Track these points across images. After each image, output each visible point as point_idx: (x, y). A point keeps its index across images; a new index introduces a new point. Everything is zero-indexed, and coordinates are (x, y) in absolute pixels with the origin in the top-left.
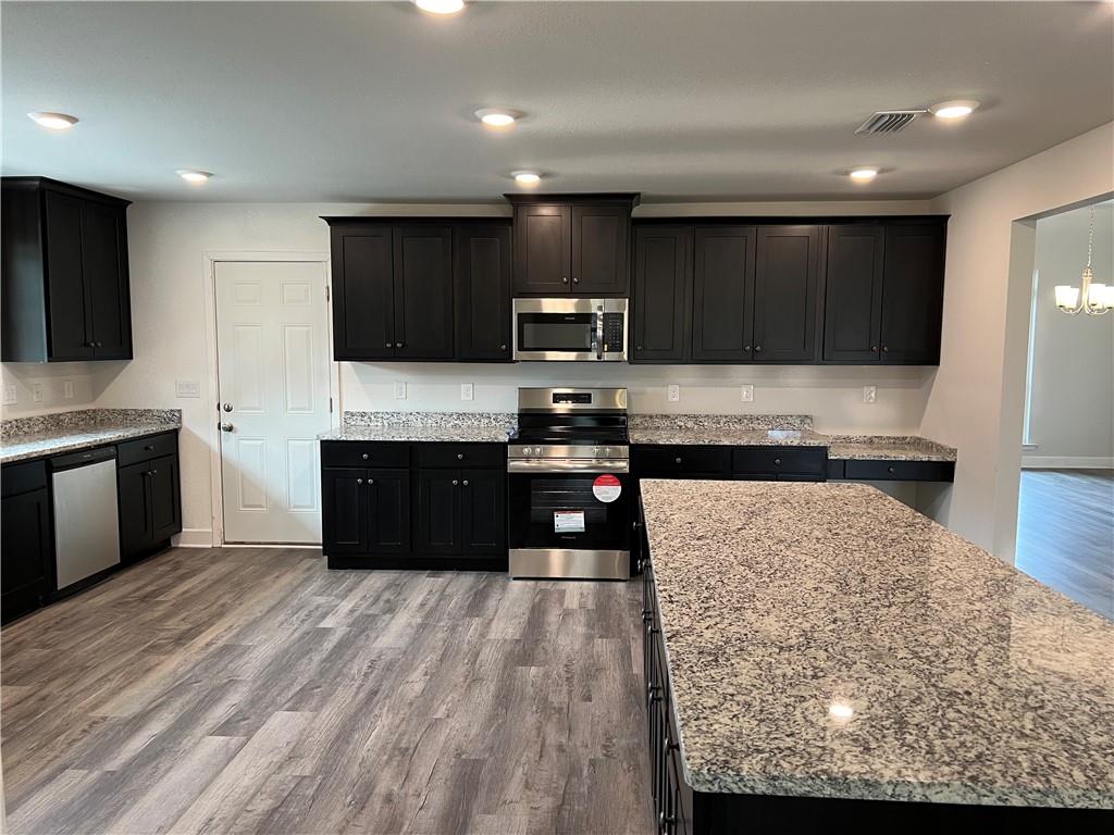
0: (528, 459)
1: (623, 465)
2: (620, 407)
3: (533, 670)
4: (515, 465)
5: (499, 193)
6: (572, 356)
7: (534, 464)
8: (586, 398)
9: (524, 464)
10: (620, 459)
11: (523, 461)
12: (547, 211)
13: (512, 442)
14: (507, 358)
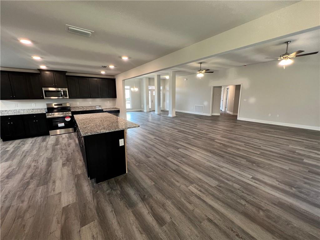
0: (51, 115)
1: (71, 115)
2: (68, 106)
3: (58, 146)
4: (48, 117)
5: (36, 69)
6: (57, 98)
7: (52, 116)
8: (61, 105)
9: (50, 116)
10: (69, 114)
11: (49, 116)
12: (47, 72)
13: (46, 113)
14: (43, 98)
